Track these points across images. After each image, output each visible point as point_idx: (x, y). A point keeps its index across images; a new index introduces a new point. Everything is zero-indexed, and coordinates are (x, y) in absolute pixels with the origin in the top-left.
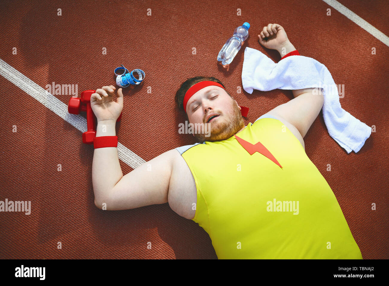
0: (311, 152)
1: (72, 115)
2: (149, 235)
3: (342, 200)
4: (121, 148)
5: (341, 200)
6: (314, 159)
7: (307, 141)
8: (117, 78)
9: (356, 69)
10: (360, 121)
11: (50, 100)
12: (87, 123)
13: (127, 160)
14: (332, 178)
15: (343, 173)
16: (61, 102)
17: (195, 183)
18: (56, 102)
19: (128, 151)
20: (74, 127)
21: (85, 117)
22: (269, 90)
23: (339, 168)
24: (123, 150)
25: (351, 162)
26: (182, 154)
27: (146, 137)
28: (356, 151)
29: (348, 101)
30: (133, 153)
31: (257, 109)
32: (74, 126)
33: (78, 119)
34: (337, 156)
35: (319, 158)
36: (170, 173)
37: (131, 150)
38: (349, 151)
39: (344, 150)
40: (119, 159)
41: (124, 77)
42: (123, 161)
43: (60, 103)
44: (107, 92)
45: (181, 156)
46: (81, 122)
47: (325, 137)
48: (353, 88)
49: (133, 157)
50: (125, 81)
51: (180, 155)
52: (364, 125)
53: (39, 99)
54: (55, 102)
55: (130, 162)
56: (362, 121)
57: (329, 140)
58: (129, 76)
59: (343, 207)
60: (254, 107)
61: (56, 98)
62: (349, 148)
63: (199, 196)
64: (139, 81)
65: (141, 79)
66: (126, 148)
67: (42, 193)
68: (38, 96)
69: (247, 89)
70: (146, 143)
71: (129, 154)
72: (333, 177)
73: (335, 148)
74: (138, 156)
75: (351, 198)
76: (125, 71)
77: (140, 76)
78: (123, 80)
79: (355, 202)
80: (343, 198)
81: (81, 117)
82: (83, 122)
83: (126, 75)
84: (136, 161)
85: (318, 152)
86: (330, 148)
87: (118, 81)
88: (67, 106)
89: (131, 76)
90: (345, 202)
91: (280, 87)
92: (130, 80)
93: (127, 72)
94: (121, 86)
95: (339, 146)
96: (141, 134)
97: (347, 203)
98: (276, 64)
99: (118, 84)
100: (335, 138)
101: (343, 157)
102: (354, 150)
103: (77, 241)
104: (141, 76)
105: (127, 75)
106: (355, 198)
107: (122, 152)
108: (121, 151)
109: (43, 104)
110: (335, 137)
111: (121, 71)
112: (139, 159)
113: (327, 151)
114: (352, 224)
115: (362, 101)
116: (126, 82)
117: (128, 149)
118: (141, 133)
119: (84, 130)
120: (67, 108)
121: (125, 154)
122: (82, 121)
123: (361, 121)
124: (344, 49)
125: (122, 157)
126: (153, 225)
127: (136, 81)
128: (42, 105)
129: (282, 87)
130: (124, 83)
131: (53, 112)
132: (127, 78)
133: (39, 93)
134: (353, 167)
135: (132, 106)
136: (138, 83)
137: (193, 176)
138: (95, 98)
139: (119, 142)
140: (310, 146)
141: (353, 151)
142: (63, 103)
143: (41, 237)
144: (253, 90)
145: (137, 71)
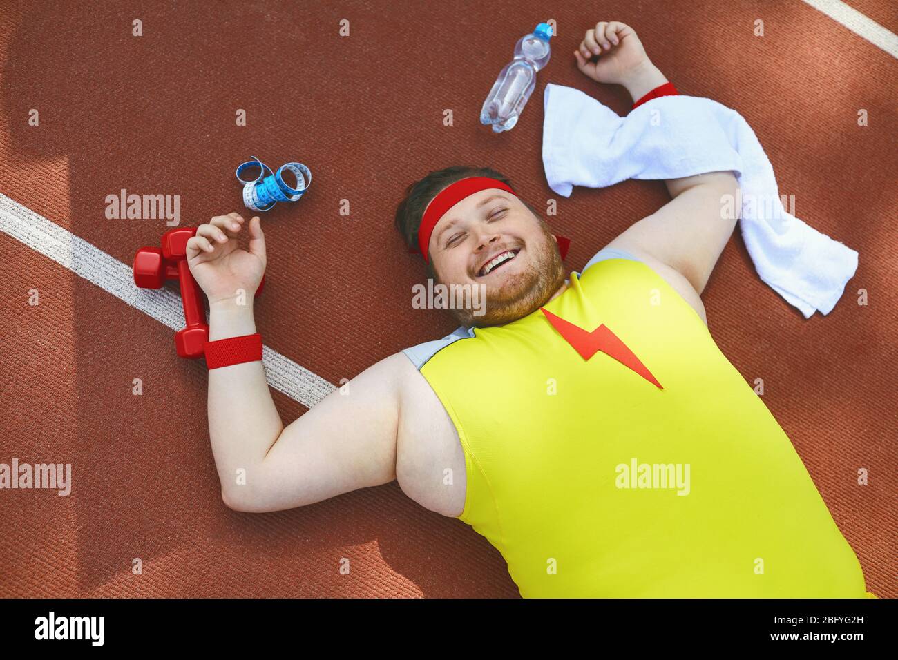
0: (720, 324)
1: (146, 290)
2: (356, 559)
3: (801, 431)
4: (270, 359)
5: (799, 431)
6: (729, 339)
7: (709, 297)
8: (245, 191)
9: (812, 112)
10: (828, 238)
11: (87, 259)
12: (182, 305)
13: (287, 385)
14: (773, 381)
15: (798, 366)
16: (115, 261)
17: (460, 439)
18: (103, 263)
19: (288, 365)
20: (153, 319)
21: (178, 292)
22: (609, 185)
23: (789, 355)
24: (276, 363)
25: (814, 338)
26: (421, 367)
27: (328, 325)
28: (825, 312)
29: (798, 191)
30: (301, 367)
31: (584, 232)
32: (154, 316)
33: (162, 298)
34: (780, 326)
35: (739, 336)
36: (396, 417)
37: (295, 361)
38: (808, 312)
39: (795, 310)
40: (269, 386)
41: (262, 187)
42: (280, 390)
43: (112, 263)
44: (224, 230)
45: (418, 372)
46: (168, 306)
47: (751, 283)
48: (808, 159)
49: (302, 377)
50: (264, 196)
51: (415, 370)
52: (839, 247)
53: (61, 260)
54: (100, 262)
55: (296, 391)
56: (834, 237)
57: (761, 289)
58: (272, 183)
59: (803, 445)
60: (578, 228)
61: (103, 253)
62: (808, 306)
63: (471, 468)
64: (299, 192)
65: (301, 186)
66: (283, 357)
67: (94, 485)
68: (58, 253)
69: (559, 186)
70: (328, 341)
71: (290, 370)
72: (775, 378)
73: (775, 308)
74: (313, 375)
75: (820, 424)
76: (262, 172)
77: (299, 179)
78: (261, 194)
79: (830, 432)
80: (801, 426)
81: (167, 291)
82: (173, 304)
83: (266, 180)
84: (309, 388)
85: (736, 323)
86: (763, 309)
87: (247, 198)
88: (130, 268)
89: (278, 182)
90: (806, 433)
91: (636, 173)
92: (275, 193)
93: (267, 174)
94: (255, 208)
95: (785, 302)
96: (316, 320)
97: (813, 436)
98: (623, 118)
99: (249, 204)
100: (775, 285)
101: (795, 328)
102: (820, 309)
103: (188, 592)
104: (301, 178)
105: (269, 182)
106: (830, 423)
107: (274, 368)
108: (271, 366)
109: (74, 271)
110: (774, 282)
111: (251, 173)
112: (317, 381)
113: (756, 318)
114: (828, 484)
115: (832, 189)
116: (267, 197)
117: (289, 360)
118: (315, 318)
119: (178, 323)
120: (131, 275)
121: (282, 373)
122: (170, 303)
123: (831, 238)
124: (780, 66)
125: (276, 379)
126: (363, 534)
127: (290, 192)
128: (71, 272)
129: (641, 173)
130: (261, 200)
131: (98, 287)
132: (270, 188)
133: (59, 243)
134: (821, 348)
135: (286, 253)
136: (295, 198)
137: (453, 422)
138: (196, 247)
139: (265, 344)
140: (716, 308)
141: (818, 313)
142: (120, 263)
143: (101, 591)
144: (571, 188)
145: (291, 168)
